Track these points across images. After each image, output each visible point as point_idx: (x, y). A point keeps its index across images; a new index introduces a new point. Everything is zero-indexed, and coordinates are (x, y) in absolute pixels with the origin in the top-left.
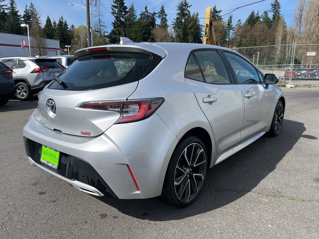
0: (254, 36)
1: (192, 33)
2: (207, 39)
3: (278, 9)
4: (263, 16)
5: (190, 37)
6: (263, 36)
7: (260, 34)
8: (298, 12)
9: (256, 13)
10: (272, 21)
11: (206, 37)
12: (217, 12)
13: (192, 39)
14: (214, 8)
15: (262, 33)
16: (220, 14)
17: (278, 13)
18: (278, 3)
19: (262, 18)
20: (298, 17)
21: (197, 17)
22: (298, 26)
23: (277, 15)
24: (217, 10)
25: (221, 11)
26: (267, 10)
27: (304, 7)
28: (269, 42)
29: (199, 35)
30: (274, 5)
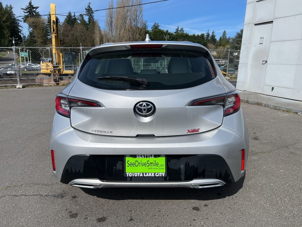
0: (75, 36)
1: (8, 27)
2: (56, 36)
3: (92, 14)
4: (80, 19)
5: (6, 31)
6: (84, 37)
7: (80, 35)
8: (109, 19)
9: (73, 15)
10: (88, 24)
11: (54, 34)
12: (34, 8)
13: (9, 33)
14: (30, 4)
15: (82, 34)
16: (37, 10)
17: (92, 17)
18: (91, 9)
19: (79, 20)
20: (109, 23)
21: (11, 10)
22: (111, 31)
23: (91, 19)
24: (34, 6)
25: (38, 7)
26: (82, 13)
27: (113, 15)
28: (89, 43)
29: (17, 30)
30: (88, 10)
